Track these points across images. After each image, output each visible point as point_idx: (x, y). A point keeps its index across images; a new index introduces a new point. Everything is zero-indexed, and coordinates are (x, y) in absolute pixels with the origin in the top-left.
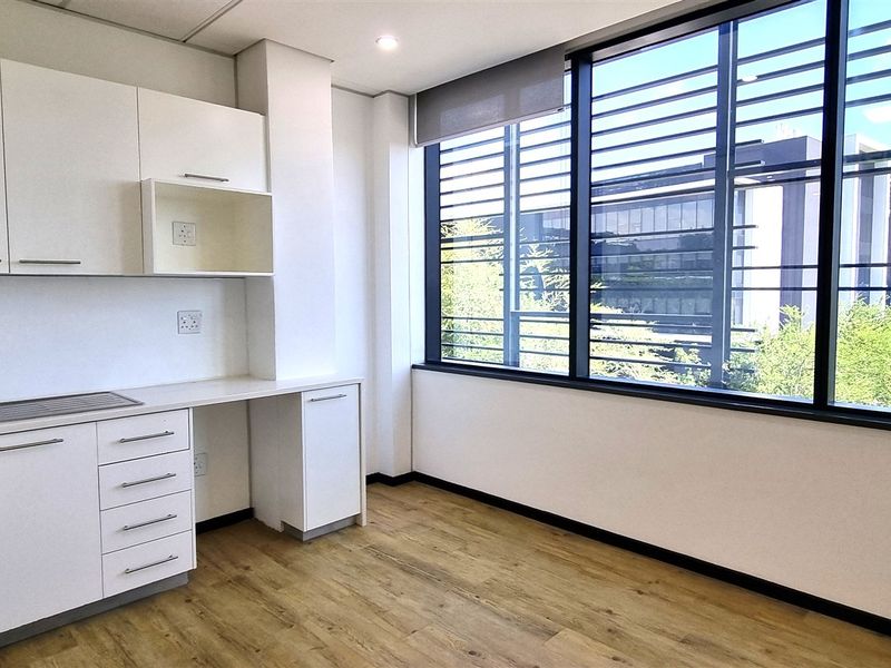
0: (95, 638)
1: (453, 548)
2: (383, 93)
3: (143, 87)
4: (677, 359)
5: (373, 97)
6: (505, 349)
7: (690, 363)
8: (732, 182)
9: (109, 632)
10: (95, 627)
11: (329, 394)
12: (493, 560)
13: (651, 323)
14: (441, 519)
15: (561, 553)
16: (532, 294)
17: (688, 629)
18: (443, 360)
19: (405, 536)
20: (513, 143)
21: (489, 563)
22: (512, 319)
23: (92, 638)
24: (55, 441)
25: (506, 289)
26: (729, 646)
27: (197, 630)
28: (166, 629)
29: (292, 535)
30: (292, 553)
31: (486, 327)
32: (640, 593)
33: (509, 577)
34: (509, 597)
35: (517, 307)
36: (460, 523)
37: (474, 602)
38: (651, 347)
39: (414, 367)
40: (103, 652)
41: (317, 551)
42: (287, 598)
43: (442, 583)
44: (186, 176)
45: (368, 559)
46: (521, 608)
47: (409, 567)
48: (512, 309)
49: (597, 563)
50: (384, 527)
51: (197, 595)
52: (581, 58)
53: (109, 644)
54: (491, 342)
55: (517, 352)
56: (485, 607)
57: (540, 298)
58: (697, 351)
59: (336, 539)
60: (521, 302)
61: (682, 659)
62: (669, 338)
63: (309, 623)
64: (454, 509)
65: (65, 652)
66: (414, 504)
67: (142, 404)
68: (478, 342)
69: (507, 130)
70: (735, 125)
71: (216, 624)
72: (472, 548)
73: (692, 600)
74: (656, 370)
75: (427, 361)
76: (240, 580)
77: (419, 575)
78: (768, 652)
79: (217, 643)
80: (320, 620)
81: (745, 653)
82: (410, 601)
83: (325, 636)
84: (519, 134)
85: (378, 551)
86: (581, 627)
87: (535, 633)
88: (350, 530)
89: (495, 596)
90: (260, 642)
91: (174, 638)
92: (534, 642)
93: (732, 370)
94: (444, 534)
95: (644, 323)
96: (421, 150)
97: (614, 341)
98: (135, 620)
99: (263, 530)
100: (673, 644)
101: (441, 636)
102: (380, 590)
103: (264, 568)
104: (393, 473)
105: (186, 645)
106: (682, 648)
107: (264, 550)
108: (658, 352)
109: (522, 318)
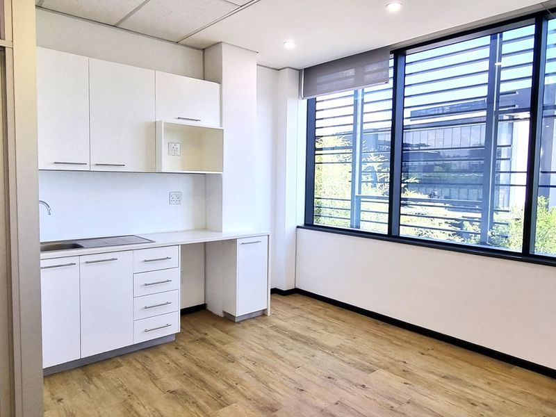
0: (132, 363)
1: (320, 329)
2: (284, 68)
3: (158, 70)
4: (464, 229)
5: (279, 70)
6: (351, 219)
7: (473, 231)
8: (497, 118)
9: (138, 361)
10: (130, 358)
11: (252, 240)
12: (342, 335)
13: (447, 205)
14: (312, 314)
15: (380, 333)
16: (370, 184)
17: (446, 372)
18: (315, 224)
19: (292, 321)
20: (360, 98)
21: (339, 336)
22: (356, 200)
23: (130, 363)
24: (113, 259)
25: (353, 182)
26: (468, 381)
27: (183, 361)
28: (167, 361)
29: (229, 319)
30: (230, 327)
31: (339, 204)
32: (423, 354)
33: (351, 344)
34: (350, 353)
35: (360, 193)
36: (323, 316)
37: (330, 355)
38: (446, 220)
39: (298, 227)
40: (137, 369)
41: (244, 327)
42: (230, 349)
43: (313, 345)
44: (179, 118)
45: (272, 332)
46: (357, 358)
47: (295, 337)
48: (357, 194)
49: (400, 339)
50: (280, 316)
51: (181, 346)
52: (399, 53)
53: (139, 366)
54: (342, 214)
55: (359, 221)
56: (336, 358)
57: (375, 186)
58: (478, 223)
59: (253, 321)
60: (362, 189)
61: (442, 385)
62: (459, 215)
63: (242, 361)
64: (320, 309)
65: (117, 369)
66: (297, 306)
67: (154, 242)
68: (334, 214)
69: (356, 92)
70: (500, 82)
71: (193, 359)
72: (331, 329)
73: (451, 358)
74: (449, 235)
75: (305, 224)
76: (203, 340)
77: (301, 341)
78: (489, 384)
79: (196, 369)
80: (248, 360)
81: (476, 383)
82: (296, 353)
83: (252, 367)
84: (363, 93)
85: (277, 328)
86: (388, 368)
87: (363, 370)
88: (261, 317)
89: (342, 353)
90: (218, 369)
91: (172, 365)
92: (363, 374)
93: (494, 236)
94: (314, 321)
95: (442, 205)
96: (305, 101)
97: (423, 216)
98: (150, 356)
99: (212, 315)
100: (437, 378)
101: (313, 369)
102: (280, 347)
103: (214, 334)
104: (284, 289)
105: (179, 368)
106: (443, 380)
107: (213, 325)
108: (451, 223)
109: (362, 199)
